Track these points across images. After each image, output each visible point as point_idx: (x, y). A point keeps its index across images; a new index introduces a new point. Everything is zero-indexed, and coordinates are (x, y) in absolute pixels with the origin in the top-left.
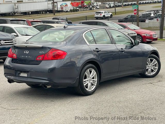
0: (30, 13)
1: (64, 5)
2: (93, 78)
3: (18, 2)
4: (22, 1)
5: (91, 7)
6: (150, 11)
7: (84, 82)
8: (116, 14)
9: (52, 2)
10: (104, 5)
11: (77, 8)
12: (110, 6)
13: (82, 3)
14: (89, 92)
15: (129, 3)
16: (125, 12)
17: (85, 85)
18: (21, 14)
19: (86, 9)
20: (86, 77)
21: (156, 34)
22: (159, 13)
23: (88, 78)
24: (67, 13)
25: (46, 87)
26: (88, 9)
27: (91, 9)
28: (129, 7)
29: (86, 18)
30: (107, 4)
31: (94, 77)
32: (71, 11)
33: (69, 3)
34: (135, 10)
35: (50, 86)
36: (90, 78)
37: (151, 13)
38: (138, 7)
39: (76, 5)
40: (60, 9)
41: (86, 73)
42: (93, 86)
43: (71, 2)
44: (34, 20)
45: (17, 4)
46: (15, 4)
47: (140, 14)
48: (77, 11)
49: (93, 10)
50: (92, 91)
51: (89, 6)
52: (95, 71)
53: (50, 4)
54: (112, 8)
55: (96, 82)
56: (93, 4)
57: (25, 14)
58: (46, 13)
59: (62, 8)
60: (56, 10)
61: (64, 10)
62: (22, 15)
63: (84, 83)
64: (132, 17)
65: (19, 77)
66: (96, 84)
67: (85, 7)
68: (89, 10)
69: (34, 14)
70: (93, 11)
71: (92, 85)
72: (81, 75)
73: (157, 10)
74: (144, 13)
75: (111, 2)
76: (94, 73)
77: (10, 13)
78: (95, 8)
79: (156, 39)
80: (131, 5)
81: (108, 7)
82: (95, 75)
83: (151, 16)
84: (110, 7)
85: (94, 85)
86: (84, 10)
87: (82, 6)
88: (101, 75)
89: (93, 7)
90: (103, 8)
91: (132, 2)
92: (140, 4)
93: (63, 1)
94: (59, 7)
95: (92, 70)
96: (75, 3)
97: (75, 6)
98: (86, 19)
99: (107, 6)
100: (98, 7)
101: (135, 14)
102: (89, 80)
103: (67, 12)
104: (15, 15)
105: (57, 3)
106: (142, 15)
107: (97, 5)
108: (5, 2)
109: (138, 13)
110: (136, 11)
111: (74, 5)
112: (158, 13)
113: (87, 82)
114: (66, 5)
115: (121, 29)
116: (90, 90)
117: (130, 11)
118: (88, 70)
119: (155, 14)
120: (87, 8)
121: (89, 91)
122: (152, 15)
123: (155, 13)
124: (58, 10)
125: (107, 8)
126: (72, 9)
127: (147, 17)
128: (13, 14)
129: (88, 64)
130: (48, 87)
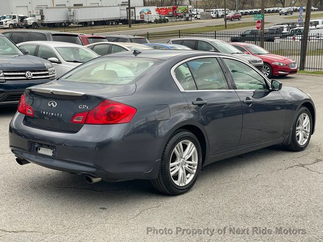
0: (93, 23)
1: (145, 12)
2: (190, 159)
3: (75, 5)
4: (82, 5)
5: (187, 15)
6: (282, 24)
7: (171, 168)
8: (226, 28)
9: (128, 7)
10: (207, 13)
11: (166, 18)
12: (218, 15)
13: (174, 9)
14: (179, 188)
15: (247, 11)
16: (241, 24)
17: (172, 174)
18: (79, 24)
19: (180, 19)
20: (174, 159)
21: (295, 63)
22: (296, 27)
23: (178, 159)
24: (150, 25)
25: (91, 181)
26: (183, 19)
27: (187, 19)
28: (248, 17)
29: (180, 33)
30: (213, 11)
31: (191, 157)
32: (156, 21)
33: (153, 9)
34: (259, 22)
35: (99, 179)
36: (184, 159)
37: (283, 28)
38: (263, 18)
39: (164, 12)
40: (139, 19)
41: (175, 149)
42: (189, 175)
43: (156, 7)
44: (93, 35)
45: (72, 10)
46: (70, 9)
47: (267, 28)
48: (165, 21)
49: (191, 20)
50: (187, 187)
51: (185, 15)
52: (193, 145)
53: (124, 10)
54: (220, 18)
55: (196, 167)
56: (190, 11)
57: (85, 24)
58: (118, 24)
59: (142, 16)
60: (133, 20)
61: (146, 19)
62: (81, 26)
63: (171, 170)
64: (253, 32)
65: (37, 156)
66: (195, 171)
67: (178, 15)
68: (185, 21)
69: (98, 25)
70: (190, 22)
71: (187, 172)
72: (165, 153)
73: (293, 24)
74: (271, 28)
75: (218, 10)
76: (191, 149)
77: (62, 23)
78: (193, 18)
79: (295, 72)
80: (251, 13)
81: (214, 16)
82: (194, 153)
83: (283, 32)
84: (218, 17)
85: (191, 173)
86: (176, 21)
87: (173, 14)
88: (205, 153)
89: (191, 16)
90: (207, 18)
91: (252, 9)
92: (266, 12)
93: (144, 6)
94: (138, 14)
95: (188, 143)
96: (163, 9)
97: (163, 14)
98: (180, 35)
99: (212, 15)
100: (199, 16)
101: (258, 28)
102: (182, 164)
103: (150, 22)
104: (70, 25)
105: (134, 8)
106: (270, 30)
107: (197, 14)
108: (55, 6)
109: (262, 27)
110: (260, 24)
111: (161, 12)
112: (294, 28)
113: (177, 168)
114: (149, 12)
115: (238, 53)
116: (184, 185)
117: (249, 23)
118: (180, 143)
119: (289, 28)
120: (182, 17)
121: (181, 185)
122: (285, 31)
123: (291, 28)
124: (137, 19)
125: (213, 18)
126: (158, 18)
127: (277, 33)
128: (67, 24)
129: (180, 132)
130: (95, 180)
